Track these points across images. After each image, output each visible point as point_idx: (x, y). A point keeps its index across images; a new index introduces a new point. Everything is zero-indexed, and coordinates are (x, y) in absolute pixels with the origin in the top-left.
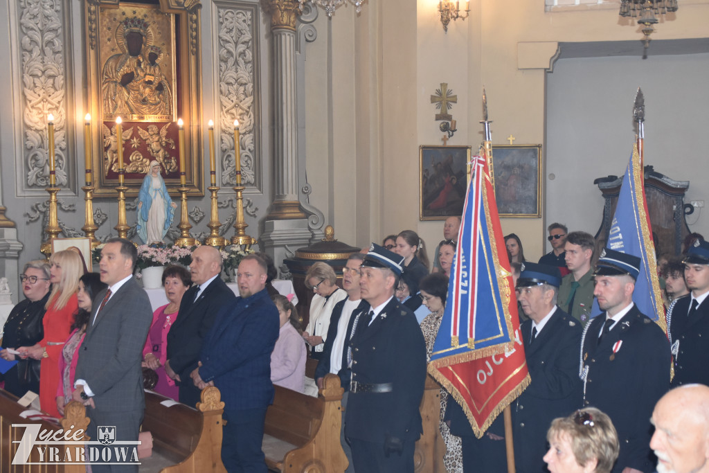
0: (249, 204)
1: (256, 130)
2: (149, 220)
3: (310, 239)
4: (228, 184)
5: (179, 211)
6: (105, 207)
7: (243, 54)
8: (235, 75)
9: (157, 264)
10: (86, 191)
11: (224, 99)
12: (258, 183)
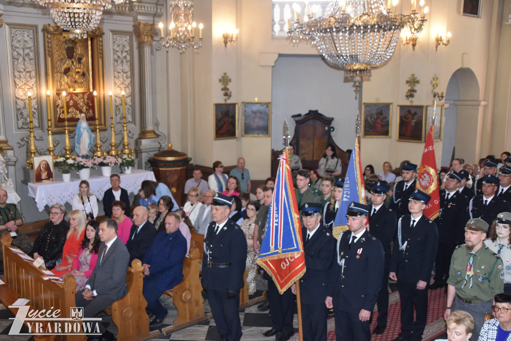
0: (130, 132)
1: (132, 95)
2: (81, 143)
3: (160, 148)
4: (119, 123)
5: (96, 138)
6: (58, 137)
7: (125, 57)
8: (121, 68)
9: (87, 167)
10: (48, 130)
11: (117, 81)
12: (134, 122)
